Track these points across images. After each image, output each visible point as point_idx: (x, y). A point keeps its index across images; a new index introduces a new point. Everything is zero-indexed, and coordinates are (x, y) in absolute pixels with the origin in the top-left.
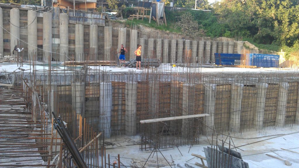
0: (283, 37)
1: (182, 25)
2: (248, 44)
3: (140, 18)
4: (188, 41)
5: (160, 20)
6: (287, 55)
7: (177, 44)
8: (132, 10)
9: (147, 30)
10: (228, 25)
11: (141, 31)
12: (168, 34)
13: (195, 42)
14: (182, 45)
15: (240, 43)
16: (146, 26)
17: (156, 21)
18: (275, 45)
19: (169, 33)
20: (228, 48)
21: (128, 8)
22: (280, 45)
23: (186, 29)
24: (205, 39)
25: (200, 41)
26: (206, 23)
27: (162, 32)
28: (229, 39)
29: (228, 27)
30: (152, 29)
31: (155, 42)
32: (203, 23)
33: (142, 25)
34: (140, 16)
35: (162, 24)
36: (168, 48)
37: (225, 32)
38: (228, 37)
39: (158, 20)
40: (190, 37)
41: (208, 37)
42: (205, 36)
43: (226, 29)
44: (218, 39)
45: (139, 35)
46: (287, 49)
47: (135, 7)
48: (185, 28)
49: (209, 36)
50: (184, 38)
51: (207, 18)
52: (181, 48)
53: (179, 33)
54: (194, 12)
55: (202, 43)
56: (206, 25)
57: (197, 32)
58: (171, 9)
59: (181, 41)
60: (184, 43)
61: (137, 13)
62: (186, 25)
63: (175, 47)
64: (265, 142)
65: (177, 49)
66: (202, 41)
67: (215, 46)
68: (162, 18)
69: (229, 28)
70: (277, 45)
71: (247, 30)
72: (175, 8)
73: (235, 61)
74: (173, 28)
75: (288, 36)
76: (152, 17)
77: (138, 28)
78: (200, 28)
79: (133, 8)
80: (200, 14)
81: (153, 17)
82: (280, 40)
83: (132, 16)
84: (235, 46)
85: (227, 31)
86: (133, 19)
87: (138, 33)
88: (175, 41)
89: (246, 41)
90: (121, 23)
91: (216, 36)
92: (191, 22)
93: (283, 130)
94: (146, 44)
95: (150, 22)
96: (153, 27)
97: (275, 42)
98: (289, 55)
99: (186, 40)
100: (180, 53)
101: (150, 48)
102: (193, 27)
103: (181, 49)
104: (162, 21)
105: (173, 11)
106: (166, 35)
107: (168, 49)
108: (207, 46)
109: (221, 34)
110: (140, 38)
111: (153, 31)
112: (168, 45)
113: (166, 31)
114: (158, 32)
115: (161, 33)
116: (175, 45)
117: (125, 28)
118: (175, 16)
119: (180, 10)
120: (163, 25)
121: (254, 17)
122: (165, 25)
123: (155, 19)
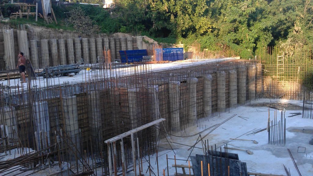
0: (179, 30)
1: (74, 21)
2: (147, 38)
3: (25, 16)
4: (85, 40)
5: (48, 17)
6: (186, 46)
7: (74, 44)
8: (14, 7)
9: (38, 30)
10: (121, 20)
11: (31, 32)
12: (62, 33)
13: (92, 40)
14: (80, 44)
15: (140, 38)
16: (34, 25)
17: (43, 19)
18: (172, 38)
19: (63, 31)
20: (127, 44)
21: (8, 5)
22: (177, 37)
23: (79, 26)
24: (101, 36)
25: (98, 38)
26: (98, 19)
27: (55, 30)
28: (126, 34)
29: (122, 22)
30: (43, 28)
31: (49, 44)
32: (95, 19)
33: (29, 24)
34: (24, 13)
35: (52, 21)
36: (65, 48)
37: (120, 27)
38: (124, 33)
39: (46, 18)
40: (87, 35)
41: (103, 33)
42: (101, 32)
43: (121, 24)
44: (114, 35)
45: (30, 37)
46: (184, 41)
47: (16, 3)
48: (78, 24)
49: (105, 32)
50: (81, 36)
51: (97, 12)
52: (79, 47)
53: (74, 31)
54: (83, 6)
55: (100, 40)
56: (99, 21)
57: (92, 28)
58: (57, 4)
59: (78, 40)
60: (81, 42)
61: (20, 11)
62: (77, 21)
63: (72, 47)
64: (210, 135)
65: (75, 49)
66: (100, 38)
67: (113, 43)
68: (49, 14)
69: (124, 23)
70: (174, 37)
71: (142, 24)
72: (61, 2)
73: (143, 57)
74: (64, 26)
75: (184, 28)
76: (38, 14)
77: (26, 28)
78: (93, 24)
79: (15, 5)
80: (90, 9)
81: (40, 14)
82: (176, 32)
83: (15, 14)
84: (134, 41)
85: (122, 27)
86: (16, 18)
87: (28, 34)
88: (72, 40)
89: (145, 36)
90: (4, 23)
91: (111, 32)
92: (83, 18)
93: (214, 120)
94: (39, 47)
95: (37, 20)
96: (43, 25)
97: (171, 35)
98: (188, 46)
99: (84, 39)
100: (79, 53)
101: (45, 51)
102: (86, 24)
103: (79, 49)
104: (51, 18)
105: (60, 5)
106: (60, 34)
107: (65, 50)
108: (105, 43)
109: (117, 30)
110: (32, 40)
111: (45, 31)
112: (64, 46)
113: (59, 29)
114: (50, 32)
115: (54, 32)
116: (72, 45)
117: (12, 29)
118: (63, 12)
119: (68, 5)
120: (52, 23)
121: (147, 10)
122: (55, 23)
123: (42, 16)
